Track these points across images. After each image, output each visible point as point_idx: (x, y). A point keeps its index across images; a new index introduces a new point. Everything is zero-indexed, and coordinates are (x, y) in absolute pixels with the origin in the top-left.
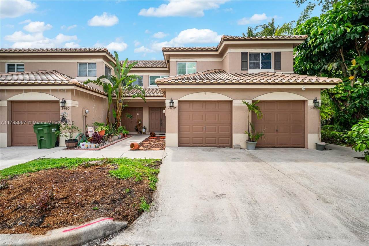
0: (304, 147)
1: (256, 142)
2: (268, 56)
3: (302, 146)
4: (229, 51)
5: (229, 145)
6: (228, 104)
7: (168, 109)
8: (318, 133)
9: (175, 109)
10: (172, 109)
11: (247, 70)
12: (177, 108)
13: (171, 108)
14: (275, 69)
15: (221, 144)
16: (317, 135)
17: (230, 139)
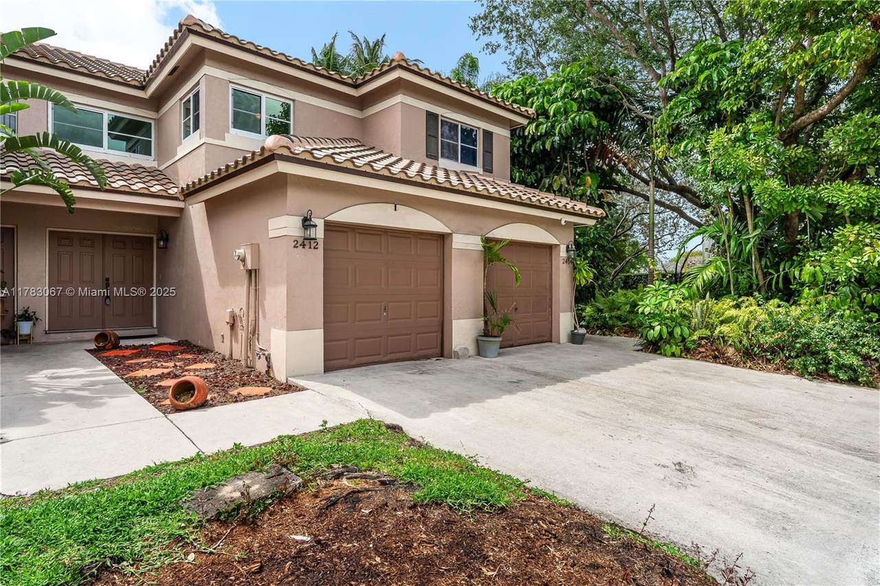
0: (551, 341)
1: (500, 339)
2: (469, 135)
3: (546, 339)
4: (399, 98)
5: (438, 350)
6: (435, 242)
7: (295, 247)
8: (571, 311)
9: (315, 248)
10: (307, 247)
11: (436, 158)
12: (321, 246)
13: (304, 246)
14: (483, 168)
15: (424, 349)
16: (569, 313)
17: (439, 334)
